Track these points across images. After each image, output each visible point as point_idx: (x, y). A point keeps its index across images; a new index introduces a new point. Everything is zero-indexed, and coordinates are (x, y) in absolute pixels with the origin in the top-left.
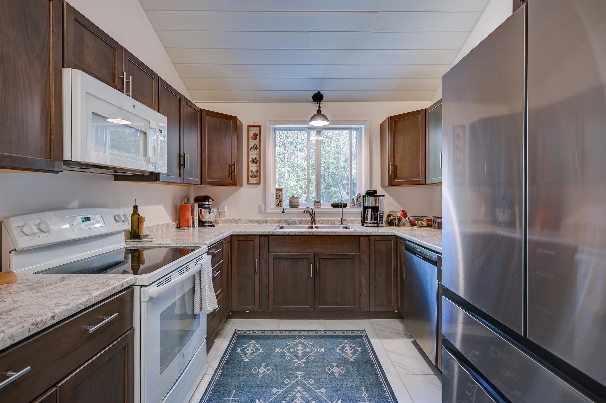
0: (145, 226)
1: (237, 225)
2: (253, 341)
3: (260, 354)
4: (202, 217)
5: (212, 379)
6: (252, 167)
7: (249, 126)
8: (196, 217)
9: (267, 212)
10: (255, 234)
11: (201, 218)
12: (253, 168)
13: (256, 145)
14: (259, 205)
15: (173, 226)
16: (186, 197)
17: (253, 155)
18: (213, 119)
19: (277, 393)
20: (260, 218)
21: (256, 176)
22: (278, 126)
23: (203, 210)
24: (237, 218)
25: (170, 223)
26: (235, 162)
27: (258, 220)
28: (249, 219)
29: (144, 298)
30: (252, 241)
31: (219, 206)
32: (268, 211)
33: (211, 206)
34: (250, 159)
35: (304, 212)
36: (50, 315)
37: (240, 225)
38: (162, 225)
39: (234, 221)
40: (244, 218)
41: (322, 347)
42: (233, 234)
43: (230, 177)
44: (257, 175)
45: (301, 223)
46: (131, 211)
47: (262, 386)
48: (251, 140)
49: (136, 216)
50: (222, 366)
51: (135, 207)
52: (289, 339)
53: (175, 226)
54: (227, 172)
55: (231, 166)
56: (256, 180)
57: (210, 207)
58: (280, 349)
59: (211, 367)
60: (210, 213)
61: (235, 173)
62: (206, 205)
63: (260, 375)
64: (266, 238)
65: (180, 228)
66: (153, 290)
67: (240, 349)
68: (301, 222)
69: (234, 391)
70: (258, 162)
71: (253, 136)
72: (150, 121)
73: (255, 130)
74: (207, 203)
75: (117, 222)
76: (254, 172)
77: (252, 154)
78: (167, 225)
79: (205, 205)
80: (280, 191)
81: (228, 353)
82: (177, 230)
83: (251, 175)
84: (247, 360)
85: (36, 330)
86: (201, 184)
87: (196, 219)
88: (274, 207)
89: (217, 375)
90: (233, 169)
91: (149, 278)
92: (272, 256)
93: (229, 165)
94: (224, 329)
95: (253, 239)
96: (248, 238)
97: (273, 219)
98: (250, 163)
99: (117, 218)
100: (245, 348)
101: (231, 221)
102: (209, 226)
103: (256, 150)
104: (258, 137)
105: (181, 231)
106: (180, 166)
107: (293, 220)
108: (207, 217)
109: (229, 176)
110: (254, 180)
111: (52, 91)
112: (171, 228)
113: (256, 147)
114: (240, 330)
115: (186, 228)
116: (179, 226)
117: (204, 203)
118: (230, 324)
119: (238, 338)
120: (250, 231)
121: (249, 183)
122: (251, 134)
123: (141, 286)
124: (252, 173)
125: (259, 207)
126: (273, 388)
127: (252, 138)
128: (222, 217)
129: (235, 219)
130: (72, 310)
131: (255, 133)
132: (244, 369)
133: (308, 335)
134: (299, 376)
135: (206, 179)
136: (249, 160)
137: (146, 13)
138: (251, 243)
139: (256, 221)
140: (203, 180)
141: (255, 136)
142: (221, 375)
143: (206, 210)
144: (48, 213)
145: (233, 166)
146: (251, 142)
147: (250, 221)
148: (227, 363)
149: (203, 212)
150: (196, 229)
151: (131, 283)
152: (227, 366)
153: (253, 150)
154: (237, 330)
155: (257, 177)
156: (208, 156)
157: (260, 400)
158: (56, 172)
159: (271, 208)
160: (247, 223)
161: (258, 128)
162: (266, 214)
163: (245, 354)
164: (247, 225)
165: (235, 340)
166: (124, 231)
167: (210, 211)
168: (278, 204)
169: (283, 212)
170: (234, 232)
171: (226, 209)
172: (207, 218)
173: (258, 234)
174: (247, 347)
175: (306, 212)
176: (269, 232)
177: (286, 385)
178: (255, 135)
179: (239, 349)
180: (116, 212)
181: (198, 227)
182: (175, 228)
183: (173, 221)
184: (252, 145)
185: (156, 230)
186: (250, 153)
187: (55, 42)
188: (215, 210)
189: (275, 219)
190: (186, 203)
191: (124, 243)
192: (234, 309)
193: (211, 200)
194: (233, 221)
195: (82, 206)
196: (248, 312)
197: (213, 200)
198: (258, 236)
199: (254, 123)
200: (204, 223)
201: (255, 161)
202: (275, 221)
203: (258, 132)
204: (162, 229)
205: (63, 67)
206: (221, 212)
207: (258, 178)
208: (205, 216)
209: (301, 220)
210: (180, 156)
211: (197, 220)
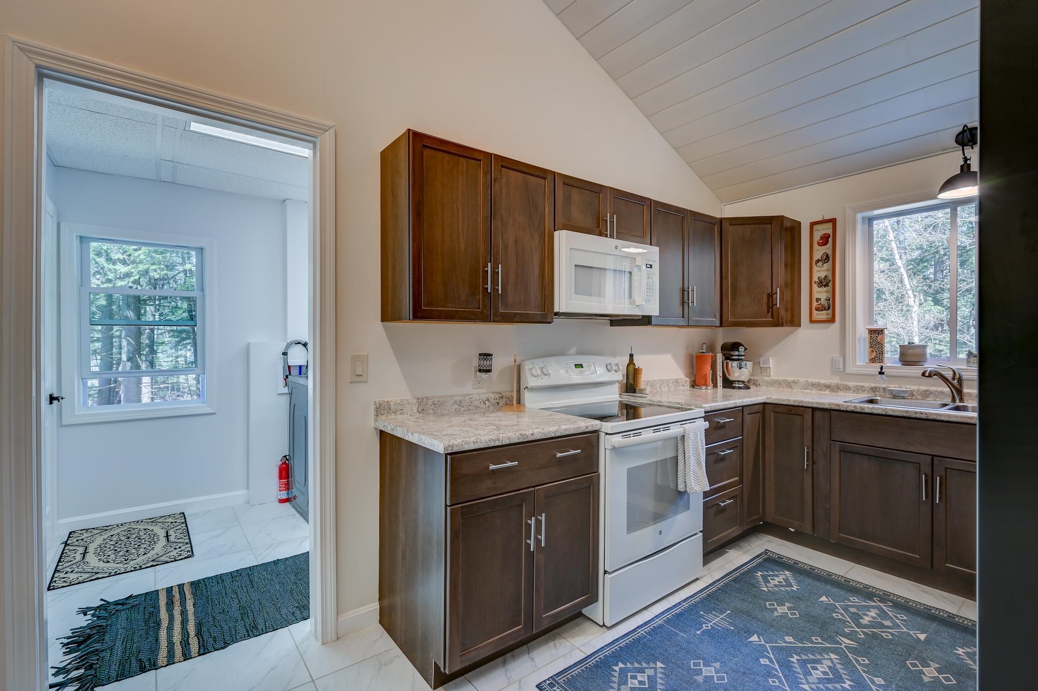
0: (642, 380)
1: (789, 390)
2: (787, 573)
3: (791, 592)
4: (729, 374)
5: (707, 587)
6: (818, 292)
7: (812, 224)
8: (719, 373)
9: (848, 371)
10: (805, 405)
11: (727, 375)
12: (821, 294)
13: (827, 254)
14: (833, 358)
15: (686, 383)
16: (704, 344)
17: (821, 272)
18: (740, 229)
19: (790, 643)
20: (834, 381)
21: (827, 307)
22: (877, 212)
23: (730, 363)
24: (790, 379)
25: (681, 379)
26: (778, 289)
27: (829, 384)
28: (812, 382)
29: (608, 445)
30: (799, 416)
31: (761, 358)
32: (850, 369)
33: (743, 357)
34: (815, 279)
35: (923, 374)
36: (531, 432)
37: (795, 390)
38: (668, 381)
39: (784, 383)
40: (802, 380)
41: (923, 632)
42: (768, 401)
43: (770, 314)
44: (829, 306)
45: (926, 397)
46: (627, 360)
47: (772, 626)
48: (816, 246)
49: (631, 366)
50: (726, 580)
51: (631, 356)
52: (856, 595)
53: (688, 384)
54: (764, 306)
55: (772, 296)
56: (827, 314)
57: (742, 359)
58: (830, 599)
59: (711, 575)
60: (740, 368)
61: (778, 306)
62: (735, 355)
63: (776, 614)
64: (827, 414)
65: (695, 387)
66: (617, 440)
67: (762, 573)
68: (926, 394)
69: (729, 612)
70: (830, 284)
71: (821, 240)
72: (635, 258)
73: (827, 229)
74: (737, 353)
75: (609, 371)
76: (823, 301)
77: (818, 271)
78: (677, 382)
79: (733, 355)
80: (879, 333)
81: (742, 571)
82: (691, 389)
83: (817, 306)
84: (765, 589)
85: (522, 440)
86: (721, 325)
87: (718, 376)
88: (867, 363)
89: (715, 586)
90: (774, 300)
91: (612, 427)
92: (837, 447)
93: (769, 294)
94: (749, 543)
95: (800, 414)
96: (792, 411)
97: (860, 384)
98: (815, 286)
99: (609, 367)
100: (770, 576)
101: (780, 384)
102: (740, 388)
103: (827, 262)
104: (830, 240)
105: (697, 391)
106: (683, 303)
107: (905, 389)
108: (738, 373)
109: (768, 312)
110: (823, 314)
111: (546, 254)
112: (683, 386)
113: (826, 258)
114: (774, 553)
115: (704, 387)
116: (695, 384)
117: (732, 353)
118: (761, 540)
119: (765, 560)
120: (795, 399)
121: (811, 321)
122: (817, 237)
123: (607, 434)
124: (819, 303)
125: (833, 362)
126: (788, 635)
127: (818, 244)
128: (767, 376)
129: (786, 380)
130: (545, 434)
131: (825, 234)
132: (755, 596)
133: (903, 606)
134: (844, 645)
135: (728, 318)
136: (813, 282)
137: (649, 119)
138: (797, 419)
139: (825, 386)
140: (724, 319)
141: (825, 240)
142: (719, 589)
143: (735, 364)
144: (549, 358)
145: (774, 296)
146: (817, 250)
147: (814, 385)
148: (733, 580)
149: (730, 366)
150: (719, 390)
151: (596, 428)
152: (732, 583)
153: (820, 263)
154: (769, 551)
155: (828, 309)
156: (732, 285)
157: (761, 637)
158: (550, 323)
159: (857, 364)
160: (808, 388)
161: (830, 225)
162: (847, 374)
163: (766, 581)
164: (808, 391)
165: (760, 560)
166: (618, 381)
167: (741, 365)
168: (873, 357)
169: (881, 373)
170: (768, 398)
171: (772, 363)
172: (736, 375)
173: (810, 405)
174: (774, 576)
175: (927, 374)
176: (830, 404)
177: (812, 642)
178: (825, 237)
179: (760, 573)
180: (610, 360)
181: (723, 388)
182: (689, 386)
183: (687, 377)
184: (818, 255)
185: (659, 385)
186: (815, 268)
187: (549, 211)
188: (749, 364)
189: (866, 384)
190: (704, 353)
191: (618, 396)
192: (769, 519)
193: (741, 349)
194: (782, 383)
195: (579, 353)
196: (792, 530)
197: (746, 349)
198: (811, 409)
199: (823, 216)
200: (732, 382)
201: (823, 283)
202: (864, 389)
203: (830, 232)
204: (668, 386)
205: (555, 231)
206: (764, 368)
207: (830, 311)
208: (733, 372)
209: (927, 391)
210: (683, 290)
211: (720, 377)
